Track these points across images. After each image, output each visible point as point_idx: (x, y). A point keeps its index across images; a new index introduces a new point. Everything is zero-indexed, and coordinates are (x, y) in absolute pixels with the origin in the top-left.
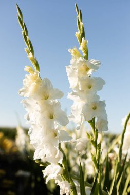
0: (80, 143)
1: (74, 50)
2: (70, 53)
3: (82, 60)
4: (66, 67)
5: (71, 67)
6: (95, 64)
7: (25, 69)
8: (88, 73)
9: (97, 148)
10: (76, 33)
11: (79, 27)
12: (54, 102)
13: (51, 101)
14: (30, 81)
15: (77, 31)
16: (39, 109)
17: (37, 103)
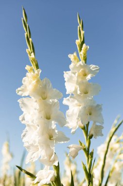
0: (73, 149)
1: (74, 56)
2: (70, 59)
3: (82, 64)
4: (64, 72)
5: (70, 73)
6: (94, 70)
7: (26, 68)
8: (87, 78)
9: (90, 156)
10: (77, 41)
11: (80, 35)
12: (53, 102)
13: (51, 100)
14: (30, 79)
15: (78, 39)
16: (38, 107)
17: (36, 101)
